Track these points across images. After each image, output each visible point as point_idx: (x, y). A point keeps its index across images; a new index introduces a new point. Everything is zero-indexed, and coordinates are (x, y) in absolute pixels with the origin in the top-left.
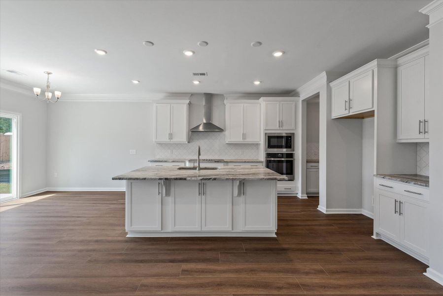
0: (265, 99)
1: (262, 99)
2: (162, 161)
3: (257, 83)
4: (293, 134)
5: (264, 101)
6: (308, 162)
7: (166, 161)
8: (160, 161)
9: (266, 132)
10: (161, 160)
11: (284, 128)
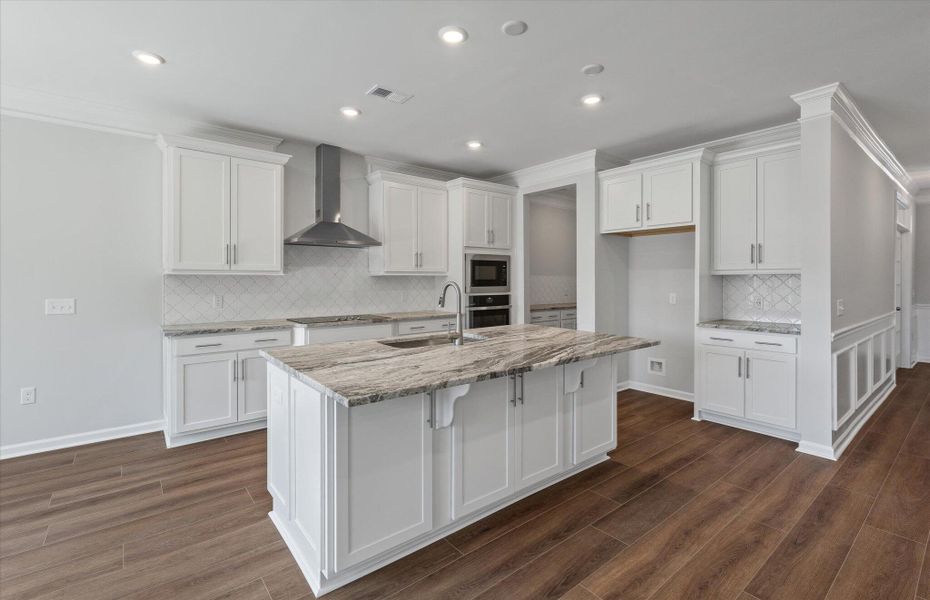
0: (465, 182)
1: (460, 181)
2: (218, 331)
3: (474, 145)
4: (509, 257)
5: (464, 185)
6: (532, 311)
7: (233, 330)
8: (210, 332)
9: (469, 252)
10: (216, 328)
11: (496, 245)
